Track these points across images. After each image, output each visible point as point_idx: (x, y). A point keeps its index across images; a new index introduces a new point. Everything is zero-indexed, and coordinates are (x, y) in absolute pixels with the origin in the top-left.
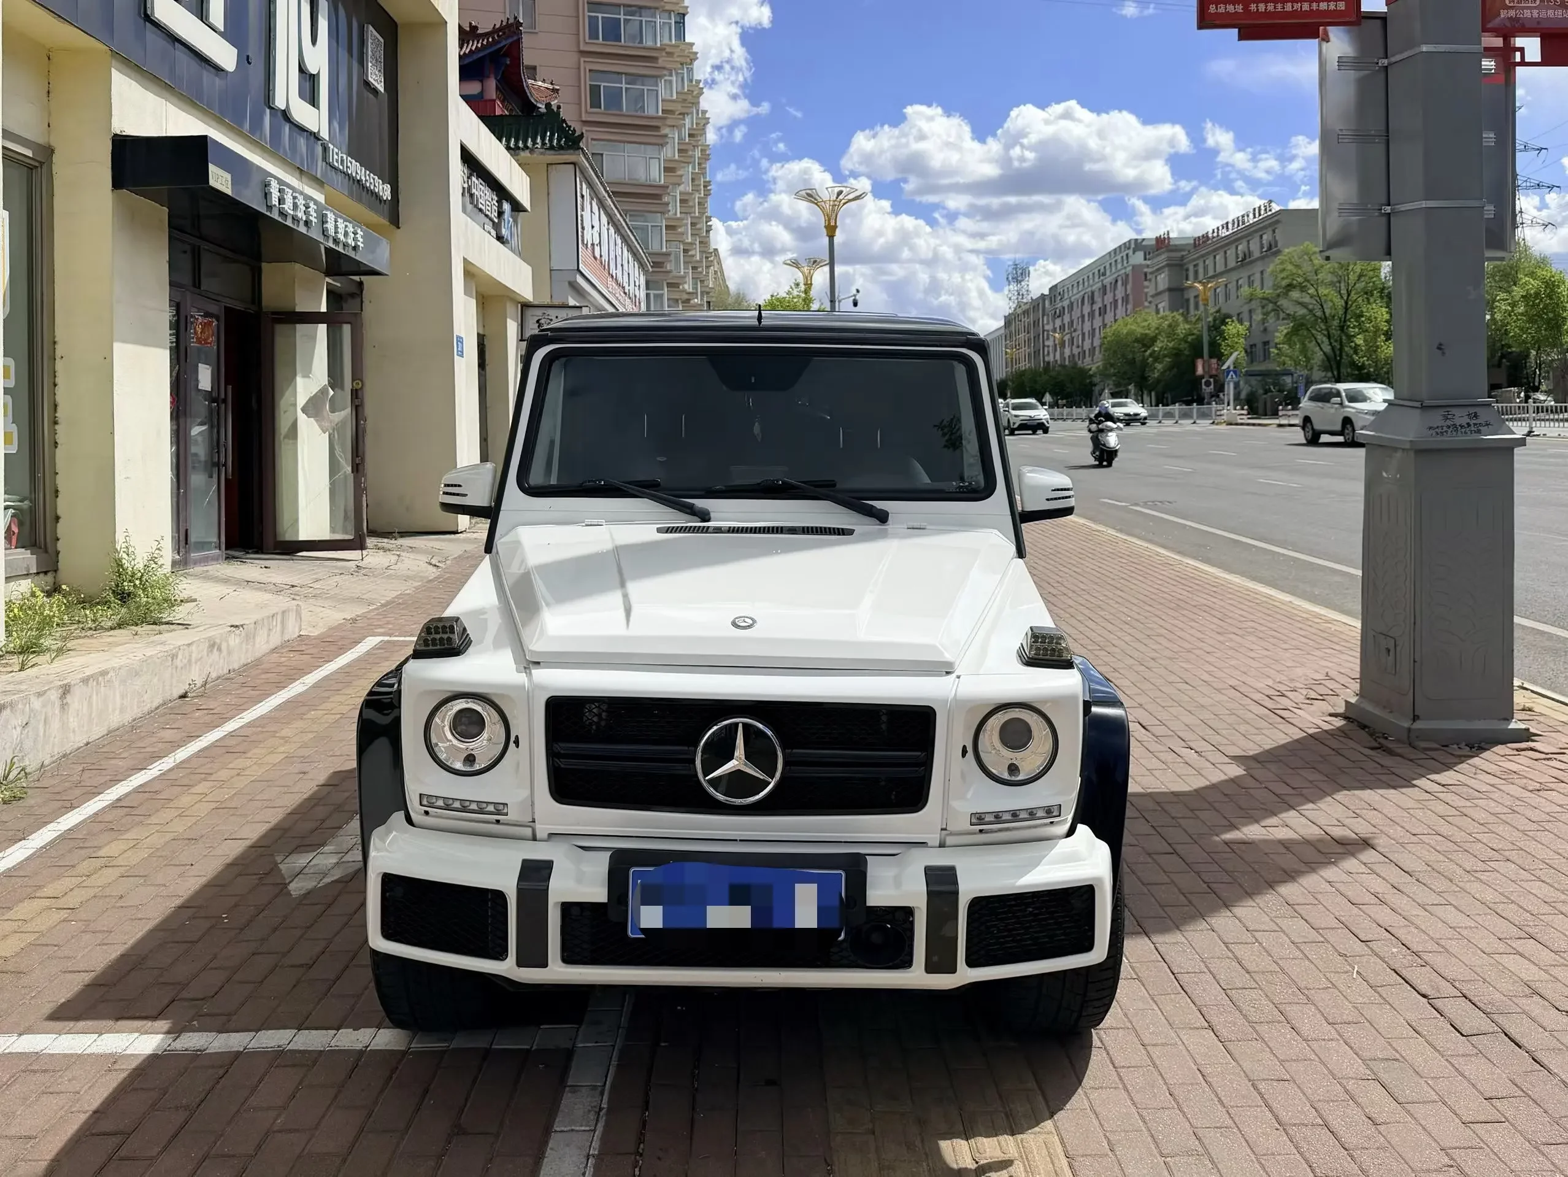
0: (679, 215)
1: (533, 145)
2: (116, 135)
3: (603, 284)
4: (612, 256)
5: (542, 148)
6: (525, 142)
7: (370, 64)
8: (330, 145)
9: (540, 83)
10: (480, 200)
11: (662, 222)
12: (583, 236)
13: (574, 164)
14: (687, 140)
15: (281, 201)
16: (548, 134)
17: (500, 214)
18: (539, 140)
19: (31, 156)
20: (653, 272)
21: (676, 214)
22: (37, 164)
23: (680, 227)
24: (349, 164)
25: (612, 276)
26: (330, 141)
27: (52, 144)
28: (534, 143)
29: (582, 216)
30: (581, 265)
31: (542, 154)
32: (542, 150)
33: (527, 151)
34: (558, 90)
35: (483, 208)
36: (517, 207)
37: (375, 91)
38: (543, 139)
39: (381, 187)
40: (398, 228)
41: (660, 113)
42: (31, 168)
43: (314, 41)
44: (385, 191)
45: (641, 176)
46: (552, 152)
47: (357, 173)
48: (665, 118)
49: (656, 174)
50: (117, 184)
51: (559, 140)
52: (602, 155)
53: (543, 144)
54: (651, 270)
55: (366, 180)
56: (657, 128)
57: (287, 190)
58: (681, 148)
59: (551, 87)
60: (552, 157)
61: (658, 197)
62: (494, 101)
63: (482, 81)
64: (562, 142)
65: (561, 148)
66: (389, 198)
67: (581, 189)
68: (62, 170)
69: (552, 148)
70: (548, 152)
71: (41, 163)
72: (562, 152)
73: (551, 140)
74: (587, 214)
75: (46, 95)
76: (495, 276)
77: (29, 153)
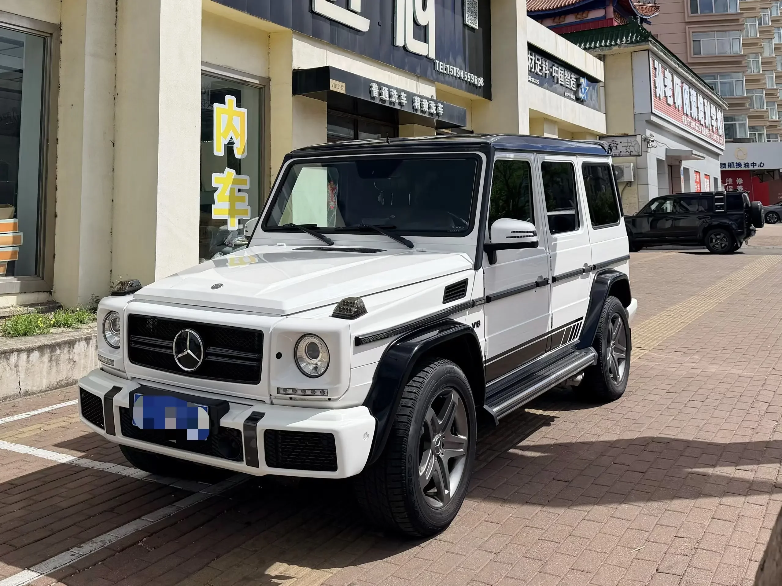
0: (761, 72)
1: (621, 42)
2: (294, 70)
3: (678, 120)
4: (687, 102)
5: (626, 43)
6: (616, 41)
7: (467, 15)
8: (437, 61)
9: (646, 4)
10: (560, 79)
11: (743, 78)
12: (655, 93)
13: (648, 50)
14: (770, 25)
15: (380, 94)
16: (630, 35)
17: (579, 85)
18: (624, 39)
19: (258, 83)
20: (729, 110)
21: (759, 72)
22: (262, 87)
23: (763, 79)
24: (451, 70)
25: (687, 115)
26: (437, 59)
27: (271, 76)
28: (621, 41)
29: (655, 81)
30: (653, 110)
31: (625, 47)
32: (626, 45)
33: (617, 46)
34: (659, 7)
35: (563, 83)
36: (592, 80)
37: (473, 29)
38: (627, 38)
39: (476, 79)
40: (491, 100)
41: (739, 11)
42: (260, 89)
43: (424, 8)
44: (480, 82)
45: (728, 51)
46: (632, 45)
47: (457, 74)
48: (742, 13)
49: (737, 49)
50: (295, 92)
51: (636, 37)
52: (700, 40)
53: (627, 41)
54: (727, 109)
55: (464, 77)
56: (737, 20)
57: (384, 88)
58: (760, 30)
59: (654, 5)
60: (632, 48)
61: (739, 62)
62: (613, 18)
63: (605, 8)
64: (638, 39)
65: (637, 42)
66: (483, 85)
67: (654, 64)
68: (274, 88)
69: (632, 42)
70: (629, 45)
71: (264, 86)
72: (638, 44)
73: (631, 38)
74: (659, 80)
75: (267, 54)
76: (570, 121)
77: (257, 82)
